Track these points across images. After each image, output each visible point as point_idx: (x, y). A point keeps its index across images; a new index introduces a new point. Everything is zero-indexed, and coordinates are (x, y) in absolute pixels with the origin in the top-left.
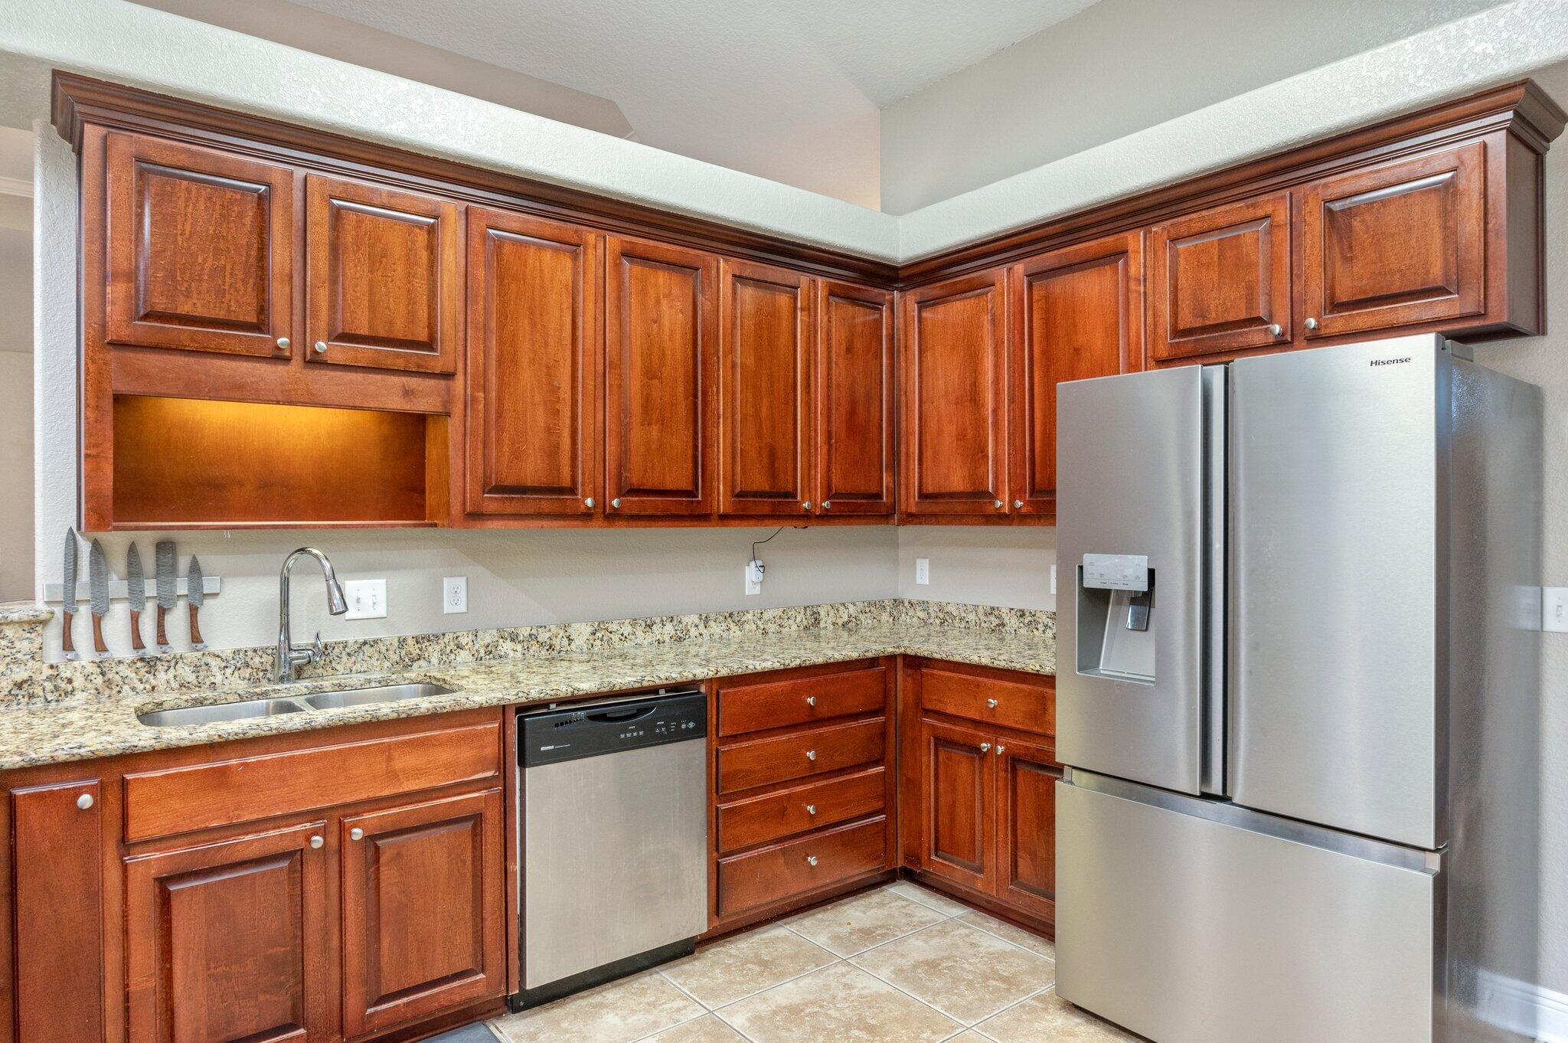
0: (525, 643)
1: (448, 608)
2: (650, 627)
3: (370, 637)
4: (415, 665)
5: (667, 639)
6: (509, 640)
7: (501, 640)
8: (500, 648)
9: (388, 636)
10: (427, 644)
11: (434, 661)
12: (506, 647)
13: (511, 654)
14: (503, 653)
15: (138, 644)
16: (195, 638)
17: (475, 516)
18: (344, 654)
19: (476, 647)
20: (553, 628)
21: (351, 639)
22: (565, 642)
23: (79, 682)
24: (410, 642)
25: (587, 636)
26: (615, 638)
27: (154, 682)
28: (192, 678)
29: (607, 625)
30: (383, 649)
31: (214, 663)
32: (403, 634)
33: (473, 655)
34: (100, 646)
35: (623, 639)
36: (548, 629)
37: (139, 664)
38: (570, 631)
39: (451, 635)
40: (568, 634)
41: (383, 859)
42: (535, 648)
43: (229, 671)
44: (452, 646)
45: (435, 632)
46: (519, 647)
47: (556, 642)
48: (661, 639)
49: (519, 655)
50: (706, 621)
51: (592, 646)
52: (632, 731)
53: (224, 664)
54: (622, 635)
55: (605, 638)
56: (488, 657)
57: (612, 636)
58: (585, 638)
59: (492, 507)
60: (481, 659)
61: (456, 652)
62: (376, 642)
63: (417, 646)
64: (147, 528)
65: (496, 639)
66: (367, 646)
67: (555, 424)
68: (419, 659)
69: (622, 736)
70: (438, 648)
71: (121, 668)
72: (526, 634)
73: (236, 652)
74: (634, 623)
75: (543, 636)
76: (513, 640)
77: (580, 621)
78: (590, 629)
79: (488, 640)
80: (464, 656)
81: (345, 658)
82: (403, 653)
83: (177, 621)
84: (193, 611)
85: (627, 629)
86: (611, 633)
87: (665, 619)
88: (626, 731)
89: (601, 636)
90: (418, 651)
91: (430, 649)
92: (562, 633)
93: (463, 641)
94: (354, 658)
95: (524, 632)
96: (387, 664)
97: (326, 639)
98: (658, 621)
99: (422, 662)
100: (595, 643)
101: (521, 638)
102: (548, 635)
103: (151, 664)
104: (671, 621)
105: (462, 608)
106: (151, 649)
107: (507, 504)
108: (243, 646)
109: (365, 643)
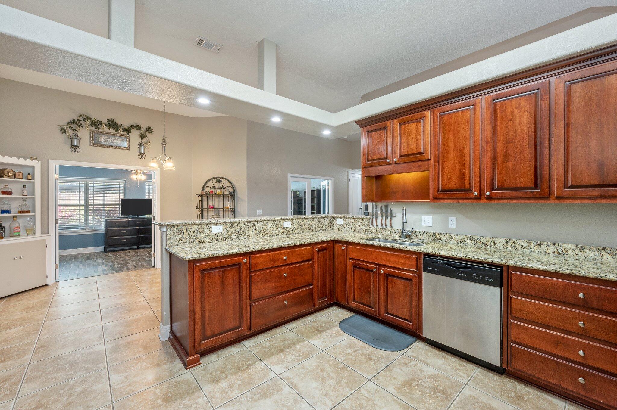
0: (475, 241)
1: (450, 226)
2: (540, 245)
3: (426, 231)
4: (438, 241)
5: (551, 253)
6: (469, 239)
7: (466, 239)
8: (465, 241)
9: (431, 231)
10: (442, 235)
11: (444, 241)
12: (468, 241)
13: (470, 244)
14: (467, 243)
15: (382, 225)
16: (391, 226)
17: (436, 199)
18: (419, 234)
19: (457, 239)
20: (487, 238)
21: (421, 231)
22: (493, 244)
23: (373, 231)
24: (436, 234)
25: (503, 243)
26: (519, 247)
27: (384, 233)
28: (390, 234)
29: (514, 241)
30: (429, 235)
31: (394, 231)
32: (435, 232)
33: (456, 241)
34: (377, 225)
35: (523, 248)
36: (485, 238)
37: (381, 229)
38: (495, 240)
39: (449, 234)
40: (494, 241)
41: (389, 280)
42: (479, 243)
43: (396, 234)
44: (449, 237)
45: (444, 233)
46: (473, 242)
47: (489, 243)
48: (547, 252)
49: (473, 245)
50: (582, 249)
51: (506, 247)
52: (461, 273)
53: (395, 232)
54: (522, 246)
55: (513, 246)
56: (461, 243)
57: (516, 245)
58: (502, 244)
59: (440, 196)
60: (459, 243)
61: (451, 240)
62: (427, 232)
63: (438, 236)
64: (384, 202)
65: (464, 238)
66: (425, 233)
67: (463, 168)
68: (439, 239)
69: (457, 274)
70: (445, 237)
71: (379, 229)
72: (476, 238)
73: (397, 230)
74: (529, 242)
75: (483, 240)
76: (470, 239)
77: (500, 237)
78: (505, 241)
79: (461, 238)
80: (453, 241)
81: (420, 235)
82: (435, 237)
83: (388, 221)
84: (391, 220)
85: (525, 244)
86: (516, 244)
87: (549, 243)
88: (459, 272)
89: (510, 244)
90: (439, 237)
91: (442, 237)
92: (491, 240)
93: (453, 237)
94: (422, 236)
95: (475, 237)
96: (430, 239)
97: (414, 230)
98: (545, 243)
99: (440, 240)
100: (507, 247)
101: (474, 239)
102: (485, 240)
103: (383, 229)
104: (554, 245)
105: (454, 227)
106: (384, 227)
107: (445, 195)
108: (399, 229)
109: (425, 232)
